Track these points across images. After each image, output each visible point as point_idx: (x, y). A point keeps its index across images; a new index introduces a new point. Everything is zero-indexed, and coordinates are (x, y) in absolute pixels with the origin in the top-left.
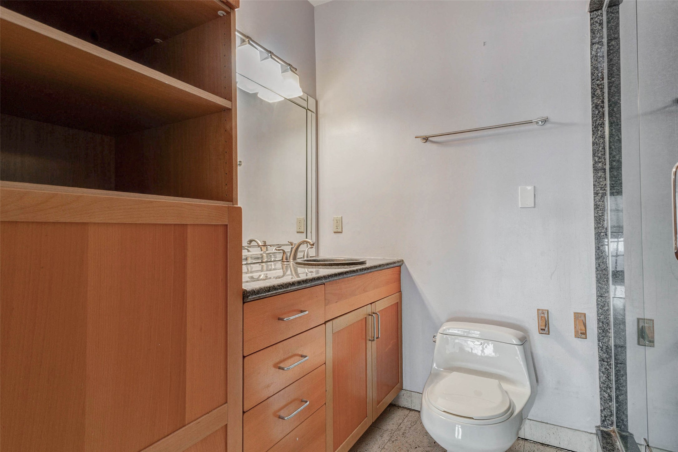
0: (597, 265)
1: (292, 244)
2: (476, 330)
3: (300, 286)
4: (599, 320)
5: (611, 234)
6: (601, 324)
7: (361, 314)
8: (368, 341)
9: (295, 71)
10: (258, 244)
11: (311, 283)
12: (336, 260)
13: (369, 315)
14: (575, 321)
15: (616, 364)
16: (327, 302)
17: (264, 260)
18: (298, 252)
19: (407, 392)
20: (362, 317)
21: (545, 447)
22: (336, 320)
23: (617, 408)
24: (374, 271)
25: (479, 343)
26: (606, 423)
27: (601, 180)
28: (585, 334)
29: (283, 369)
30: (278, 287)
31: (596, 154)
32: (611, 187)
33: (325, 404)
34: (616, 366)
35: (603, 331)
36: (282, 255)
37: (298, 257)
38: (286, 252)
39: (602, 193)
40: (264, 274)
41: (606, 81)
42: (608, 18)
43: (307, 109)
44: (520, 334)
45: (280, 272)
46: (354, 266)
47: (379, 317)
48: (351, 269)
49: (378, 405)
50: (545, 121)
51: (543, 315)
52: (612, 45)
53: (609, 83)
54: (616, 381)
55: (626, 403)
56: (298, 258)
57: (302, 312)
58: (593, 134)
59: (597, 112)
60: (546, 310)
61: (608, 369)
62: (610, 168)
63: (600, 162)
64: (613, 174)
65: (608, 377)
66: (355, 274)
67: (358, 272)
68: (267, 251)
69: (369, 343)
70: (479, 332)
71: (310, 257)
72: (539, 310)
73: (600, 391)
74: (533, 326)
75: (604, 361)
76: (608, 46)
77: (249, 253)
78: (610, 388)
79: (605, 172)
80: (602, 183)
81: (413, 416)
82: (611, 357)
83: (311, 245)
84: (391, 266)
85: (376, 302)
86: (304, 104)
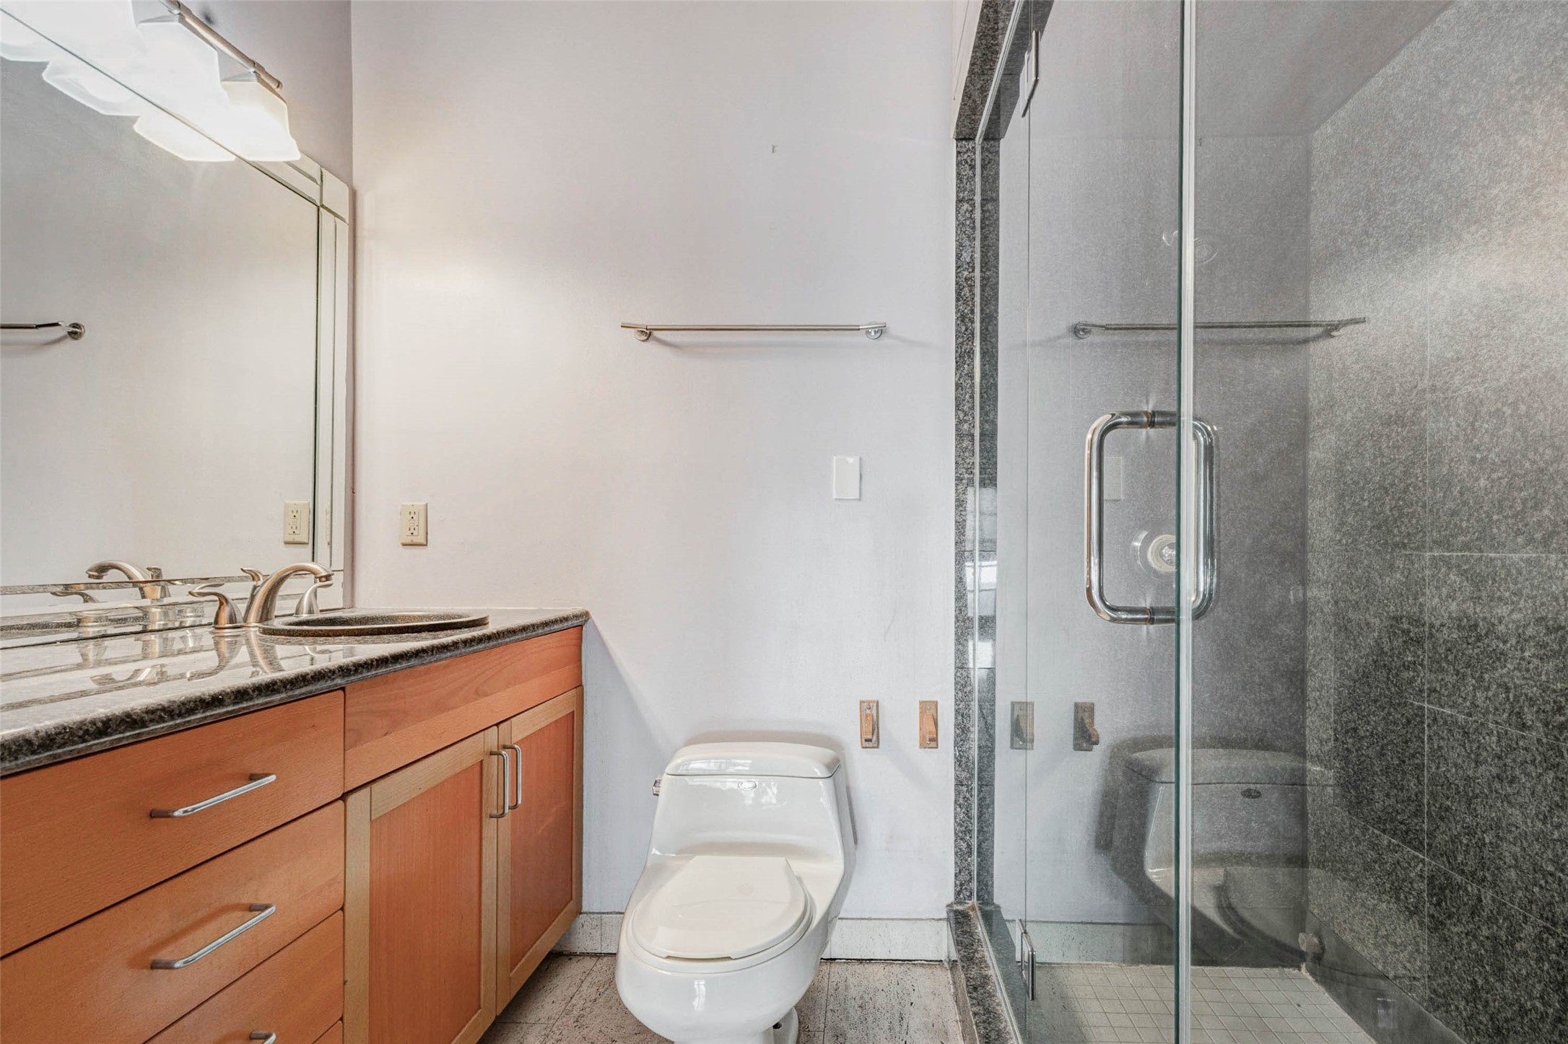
0: (958, 612)
1: (254, 576)
2: (744, 757)
3: (245, 705)
4: (957, 711)
5: (980, 554)
6: (960, 718)
7: (467, 755)
8: (486, 821)
9: (274, 86)
10: (130, 578)
11: (292, 690)
12: (404, 618)
13: (492, 754)
14: (921, 718)
15: (980, 786)
16: (352, 739)
17: (154, 622)
18: (277, 598)
19: (592, 916)
20: (470, 761)
21: (866, 966)
22: (382, 783)
23: (979, 864)
24: (507, 643)
25: (751, 785)
26: (961, 896)
27: (967, 454)
28: (935, 740)
29: (168, 966)
30: (146, 717)
31: (961, 407)
32: (981, 468)
33: (341, 1019)
34: (980, 791)
35: (963, 731)
36: (218, 607)
37: (276, 613)
38: (230, 601)
39: (968, 478)
40: (153, 667)
41: (977, 273)
42: (983, 160)
43: (319, 205)
44: (828, 753)
45: (209, 659)
46: (449, 632)
47: (520, 755)
48: (436, 642)
49: (511, 971)
50: (881, 331)
51: (868, 712)
52: (988, 211)
53: (983, 279)
54: (979, 818)
55: (992, 854)
56: (276, 617)
57: (253, 778)
58: (957, 369)
59: (964, 328)
60: (873, 702)
61: (968, 799)
62: (982, 435)
63: (966, 421)
64: (984, 445)
65: (967, 814)
66: (449, 654)
67: (457, 648)
68: (165, 596)
69: (490, 827)
70: (750, 761)
71: (321, 611)
72: (864, 702)
73: (956, 841)
74: (851, 734)
75: (962, 785)
76: (983, 211)
77: (90, 605)
78: (970, 831)
79: (973, 440)
80: (968, 461)
81: (605, 968)
82: (973, 775)
83: (320, 578)
84: (556, 627)
85: (512, 719)
86: (311, 190)
